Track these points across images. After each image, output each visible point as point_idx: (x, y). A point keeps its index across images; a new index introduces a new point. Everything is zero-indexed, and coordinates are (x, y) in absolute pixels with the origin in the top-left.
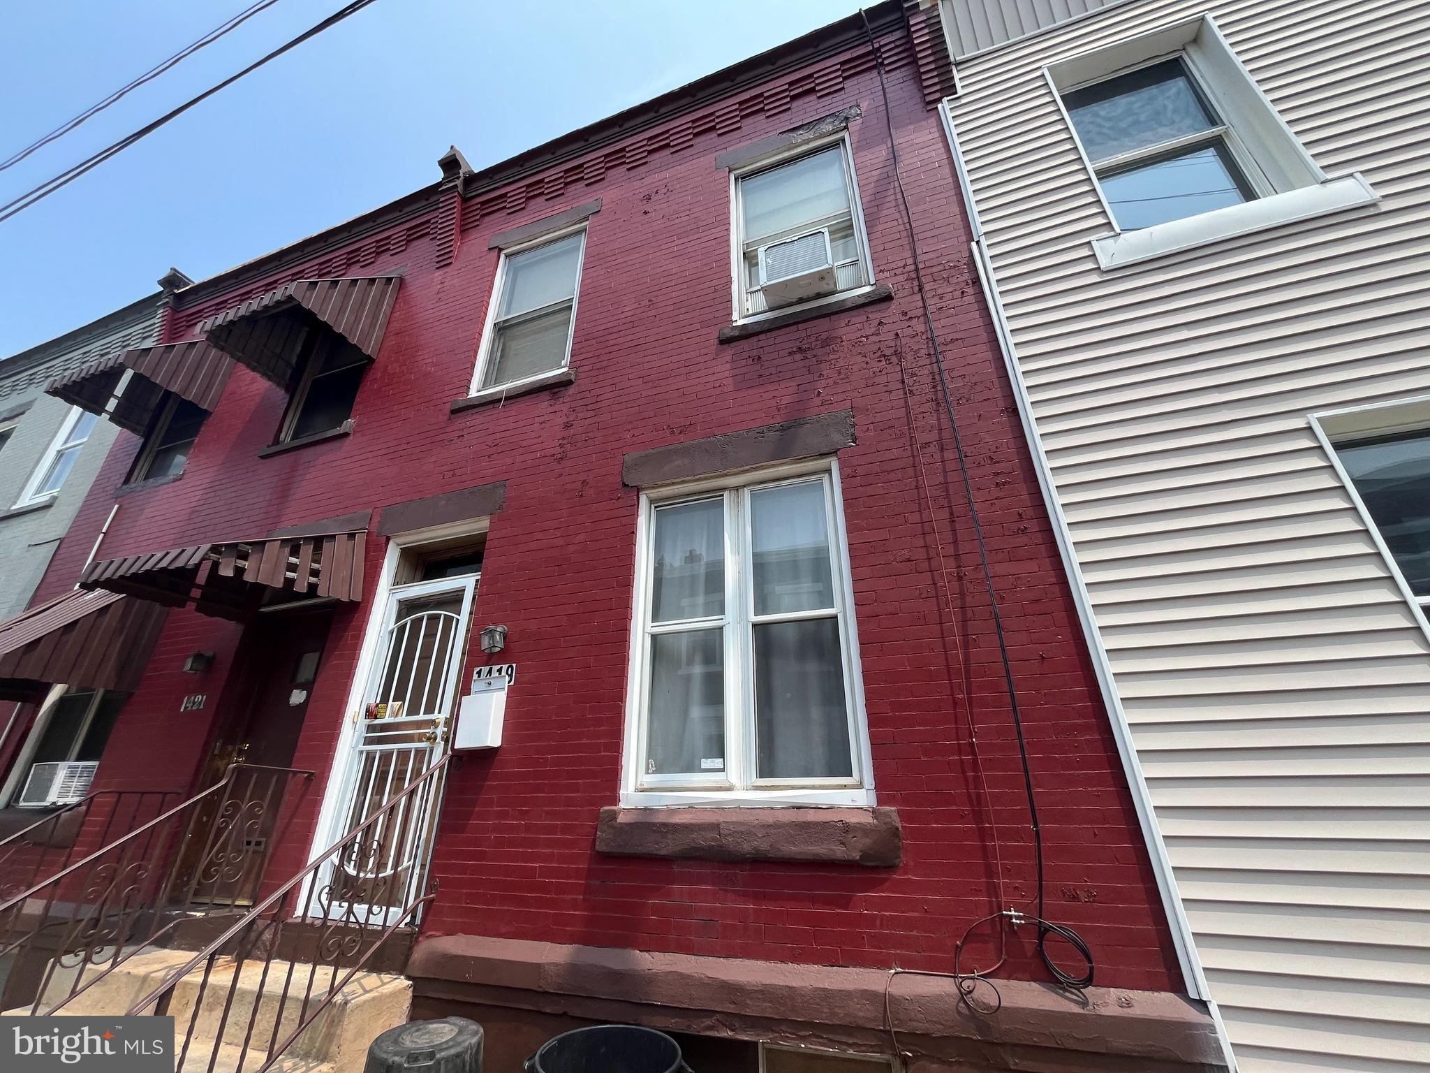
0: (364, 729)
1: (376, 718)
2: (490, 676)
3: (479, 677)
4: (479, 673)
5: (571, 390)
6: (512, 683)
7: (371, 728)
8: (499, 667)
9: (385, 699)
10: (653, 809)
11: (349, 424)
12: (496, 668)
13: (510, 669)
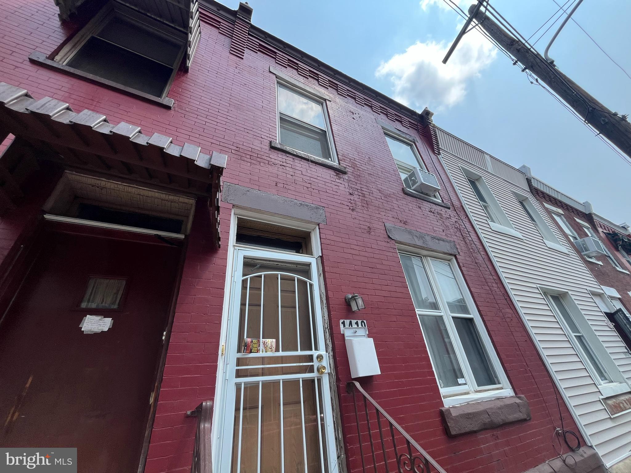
0: (235, 362)
1: (251, 352)
2: (352, 326)
3: (344, 326)
4: (343, 323)
5: (345, 177)
6: (367, 333)
7: (239, 362)
8: (355, 321)
12: (354, 322)
13: (363, 323)
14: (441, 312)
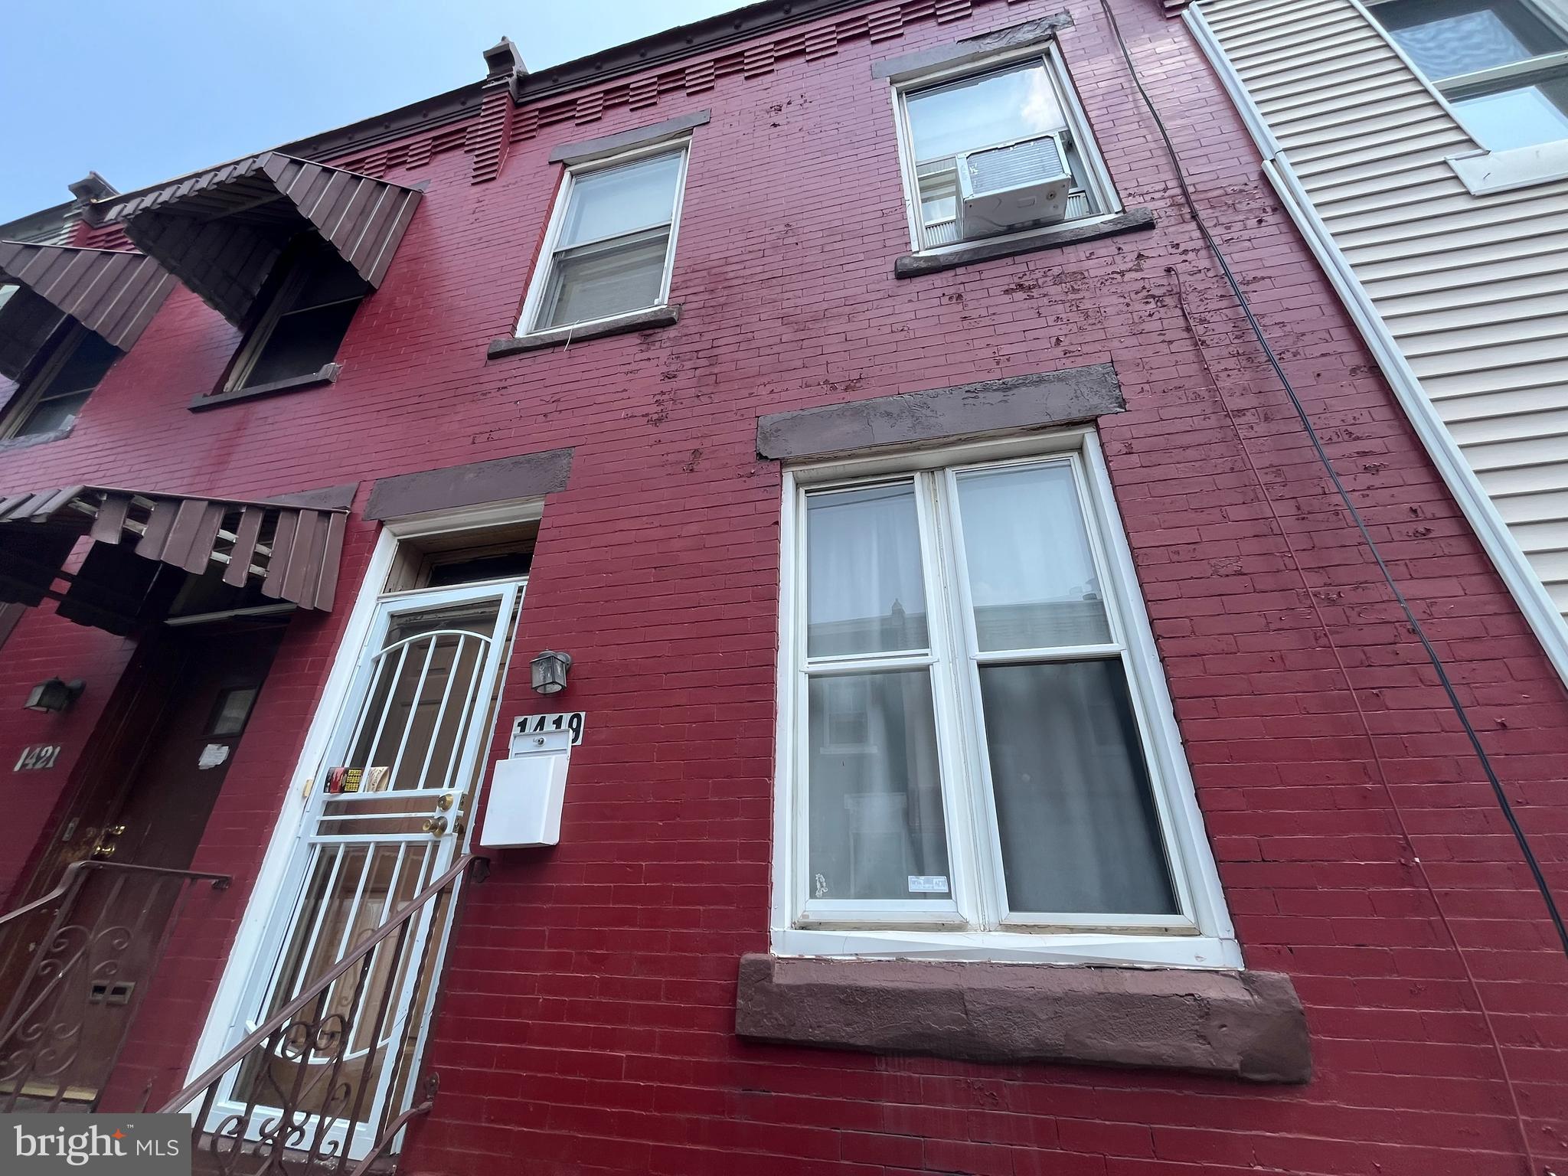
0: (320, 808)
1: (342, 790)
2: (542, 729)
3: (523, 730)
4: (523, 725)
5: (672, 332)
6: (579, 742)
7: (331, 807)
8: (556, 716)
9: (359, 761)
10: (832, 960)
11: (328, 370)
12: (551, 718)
13: (575, 720)
14: (927, 655)
